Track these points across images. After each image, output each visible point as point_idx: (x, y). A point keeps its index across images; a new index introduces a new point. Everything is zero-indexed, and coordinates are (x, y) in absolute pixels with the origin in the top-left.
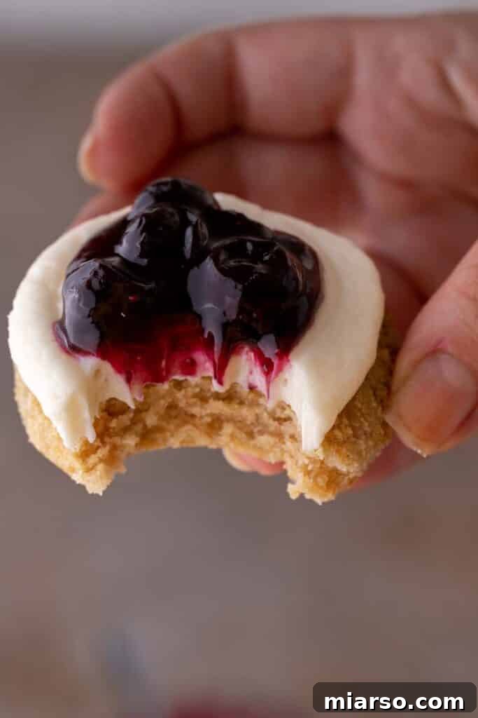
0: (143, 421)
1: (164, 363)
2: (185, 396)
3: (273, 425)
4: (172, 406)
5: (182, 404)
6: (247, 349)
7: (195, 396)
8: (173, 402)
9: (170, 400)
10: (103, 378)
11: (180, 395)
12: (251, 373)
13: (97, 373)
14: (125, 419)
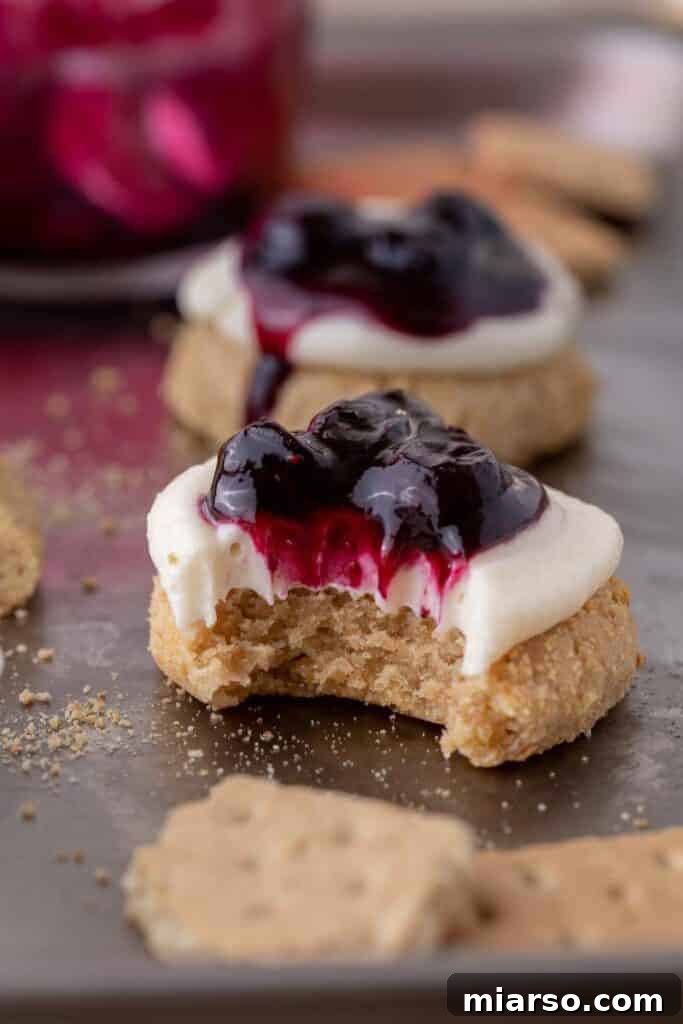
0: (285, 638)
1: (319, 559)
2: (344, 618)
3: (443, 667)
4: (324, 630)
5: (338, 629)
6: (423, 557)
7: (357, 621)
8: (327, 621)
9: (324, 618)
10: (242, 556)
11: (336, 614)
12: (425, 592)
13: (235, 547)
14: (264, 626)
